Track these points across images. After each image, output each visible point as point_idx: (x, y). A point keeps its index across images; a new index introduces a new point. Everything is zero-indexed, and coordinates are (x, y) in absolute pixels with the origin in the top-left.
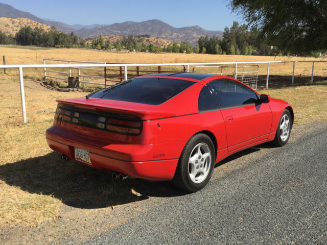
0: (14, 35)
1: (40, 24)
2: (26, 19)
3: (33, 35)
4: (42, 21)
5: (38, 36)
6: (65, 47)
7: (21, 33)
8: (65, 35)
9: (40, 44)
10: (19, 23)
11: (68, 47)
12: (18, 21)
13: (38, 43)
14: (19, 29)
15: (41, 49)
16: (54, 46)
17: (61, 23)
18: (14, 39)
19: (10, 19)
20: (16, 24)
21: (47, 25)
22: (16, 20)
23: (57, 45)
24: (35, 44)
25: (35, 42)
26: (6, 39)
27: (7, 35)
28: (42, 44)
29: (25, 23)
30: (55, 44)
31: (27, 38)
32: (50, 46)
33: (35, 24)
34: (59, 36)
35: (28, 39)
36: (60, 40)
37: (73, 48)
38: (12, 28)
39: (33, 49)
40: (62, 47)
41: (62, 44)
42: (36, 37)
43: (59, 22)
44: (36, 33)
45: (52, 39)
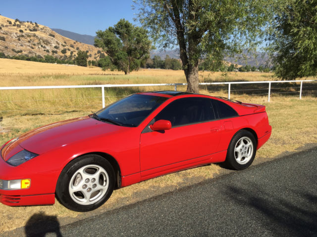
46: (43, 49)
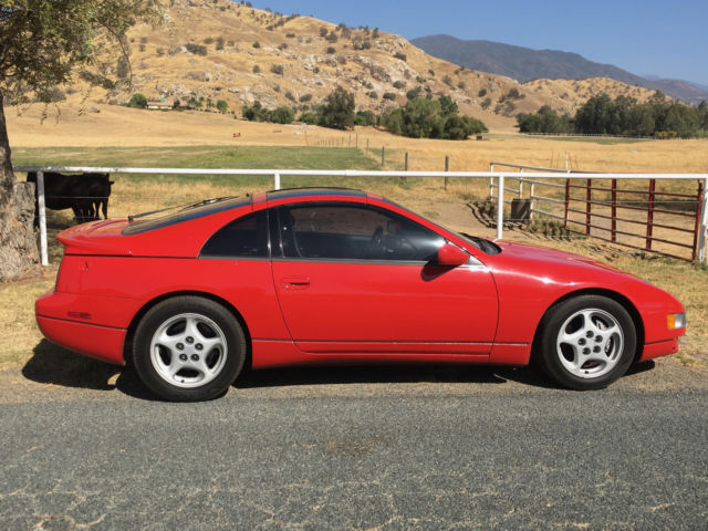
0: (573, 114)
1: (633, 88)
2: (604, 79)
3: (611, 112)
4: (638, 82)
5: (622, 115)
6: (677, 136)
7: (587, 109)
8: (682, 110)
9: (623, 130)
10: (589, 88)
11: (685, 137)
12: (588, 85)
13: (618, 127)
14: (585, 101)
15: (621, 142)
16: (652, 135)
17: (683, 82)
18: (571, 122)
19: (573, 81)
20: (583, 92)
21: (649, 90)
22: (583, 83)
23: (660, 131)
24: (611, 132)
25: (612, 126)
26: (556, 123)
27: (560, 114)
28: (626, 132)
29: (602, 89)
30: (655, 130)
31: (597, 118)
32: (643, 135)
33: (623, 89)
34: (667, 111)
35: (599, 122)
36: (669, 120)
37: (697, 137)
38: (573, 99)
39: (604, 142)
40: (670, 137)
41: (672, 129)
42: (617, 115)
43: (677, 81)
44: (617, 108)
45: (650, 119)
46: (366, 90)
